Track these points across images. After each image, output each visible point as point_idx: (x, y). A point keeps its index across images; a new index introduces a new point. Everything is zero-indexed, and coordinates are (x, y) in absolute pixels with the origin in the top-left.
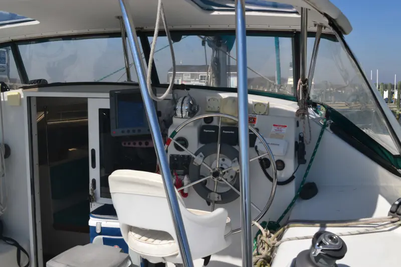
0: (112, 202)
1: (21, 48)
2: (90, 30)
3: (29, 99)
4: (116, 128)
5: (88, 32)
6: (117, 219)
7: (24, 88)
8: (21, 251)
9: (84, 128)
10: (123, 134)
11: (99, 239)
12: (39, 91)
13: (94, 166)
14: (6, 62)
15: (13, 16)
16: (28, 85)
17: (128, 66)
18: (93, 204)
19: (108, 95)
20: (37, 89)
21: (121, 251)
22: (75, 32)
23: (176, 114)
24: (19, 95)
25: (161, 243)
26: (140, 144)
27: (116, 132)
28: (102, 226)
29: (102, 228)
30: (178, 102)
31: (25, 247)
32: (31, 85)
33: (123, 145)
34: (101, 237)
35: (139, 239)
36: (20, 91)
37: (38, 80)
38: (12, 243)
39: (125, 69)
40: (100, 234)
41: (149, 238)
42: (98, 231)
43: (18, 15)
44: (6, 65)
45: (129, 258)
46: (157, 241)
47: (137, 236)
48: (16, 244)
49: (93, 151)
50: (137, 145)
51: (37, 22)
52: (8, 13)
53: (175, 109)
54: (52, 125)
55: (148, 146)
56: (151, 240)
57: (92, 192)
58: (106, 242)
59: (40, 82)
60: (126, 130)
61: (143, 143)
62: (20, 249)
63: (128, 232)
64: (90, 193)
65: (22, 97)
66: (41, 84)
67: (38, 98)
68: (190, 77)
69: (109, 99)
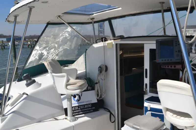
0: (158, 95)
1: (113, 21)
2: (145, 10)
3: (116, 44)
4: (159, 58)
5: (144, 11)
6: (161, 105)
7: (114, 39)
8: (112, 115)
9: (142, 58)
10: (163, 62)
11: (149, 113)
12: (121, 41)
13: (146, 77)
14: (103, 28)
15: (109, 7)
16: (115, 38)
17: (165, 27)
18: (145, 96)
19: (155, 42)
20: (120, 40)
21: (160, 121)
22: (138, 12)
23: (191, 52)
24: (112, 43)
25: (184, 119)
26: (168, 67)
27: (159, 60)
28: (151, 107)
29: (151, 108)
30: (193, 45)
31: (113, 113)
32: (117, 38)
33: (162, 67)
34: (150, 112)
35: (172, 115)
36: (112, 41)
37: (120, 36)
38: (108, 111)
39: (163, 28)
40: (149, 111)
41: (178, 116)
42: (149, 109)
43: (111, 6)
44: (103, 29)
45: (164, 124)
46: (182, 118)
47: (171, 114)
48: (109, 111)
49: (146, 70)
50: (167, 67)
51: (120, 8)
52: (107, 5)
53: (191, 49)
54: (125, 57)
55: (175, 68)
56: (179, 117)
57: (145, 90)
58: (153, 115)
59: (121, 37)
60: (164, 59)
61: (173, 66)
62: (111, 114)
63: (166, 111)
64: (144, 90)
65: (113, 43)
66: (122, 37)
67: (121, 44)
68: (193, 32)
69: (155, 44)
